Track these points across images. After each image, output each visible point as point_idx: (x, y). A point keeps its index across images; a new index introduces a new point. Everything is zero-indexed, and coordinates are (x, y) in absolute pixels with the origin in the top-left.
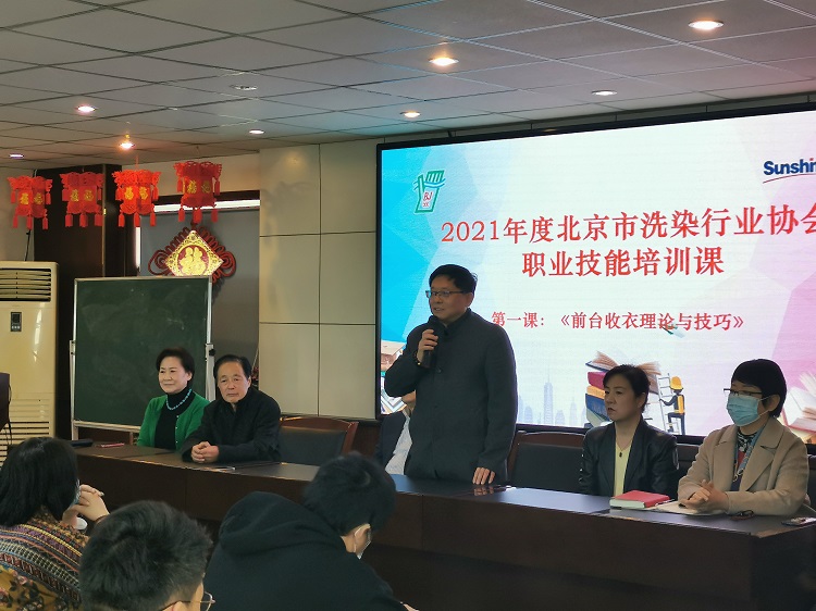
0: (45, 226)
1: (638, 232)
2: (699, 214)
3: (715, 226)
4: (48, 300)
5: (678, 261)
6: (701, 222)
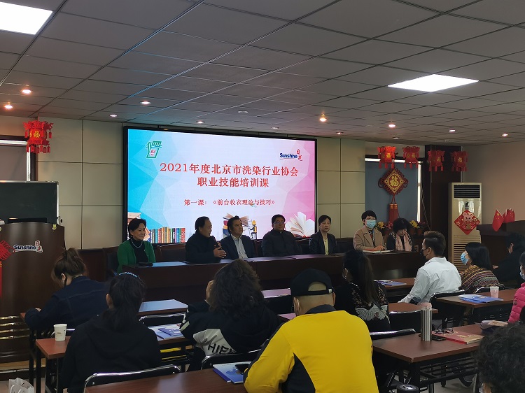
1: (242, 172)
2: (261, 168)
3: (266, 172)
5: (255, 183)
6: (262, 170)
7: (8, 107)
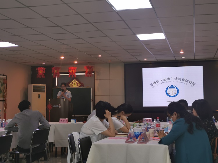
0: (44, 77)
4: (45, 92)
7: (76, 62)
